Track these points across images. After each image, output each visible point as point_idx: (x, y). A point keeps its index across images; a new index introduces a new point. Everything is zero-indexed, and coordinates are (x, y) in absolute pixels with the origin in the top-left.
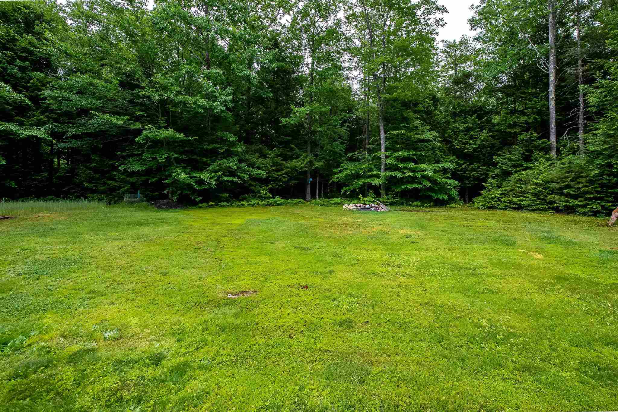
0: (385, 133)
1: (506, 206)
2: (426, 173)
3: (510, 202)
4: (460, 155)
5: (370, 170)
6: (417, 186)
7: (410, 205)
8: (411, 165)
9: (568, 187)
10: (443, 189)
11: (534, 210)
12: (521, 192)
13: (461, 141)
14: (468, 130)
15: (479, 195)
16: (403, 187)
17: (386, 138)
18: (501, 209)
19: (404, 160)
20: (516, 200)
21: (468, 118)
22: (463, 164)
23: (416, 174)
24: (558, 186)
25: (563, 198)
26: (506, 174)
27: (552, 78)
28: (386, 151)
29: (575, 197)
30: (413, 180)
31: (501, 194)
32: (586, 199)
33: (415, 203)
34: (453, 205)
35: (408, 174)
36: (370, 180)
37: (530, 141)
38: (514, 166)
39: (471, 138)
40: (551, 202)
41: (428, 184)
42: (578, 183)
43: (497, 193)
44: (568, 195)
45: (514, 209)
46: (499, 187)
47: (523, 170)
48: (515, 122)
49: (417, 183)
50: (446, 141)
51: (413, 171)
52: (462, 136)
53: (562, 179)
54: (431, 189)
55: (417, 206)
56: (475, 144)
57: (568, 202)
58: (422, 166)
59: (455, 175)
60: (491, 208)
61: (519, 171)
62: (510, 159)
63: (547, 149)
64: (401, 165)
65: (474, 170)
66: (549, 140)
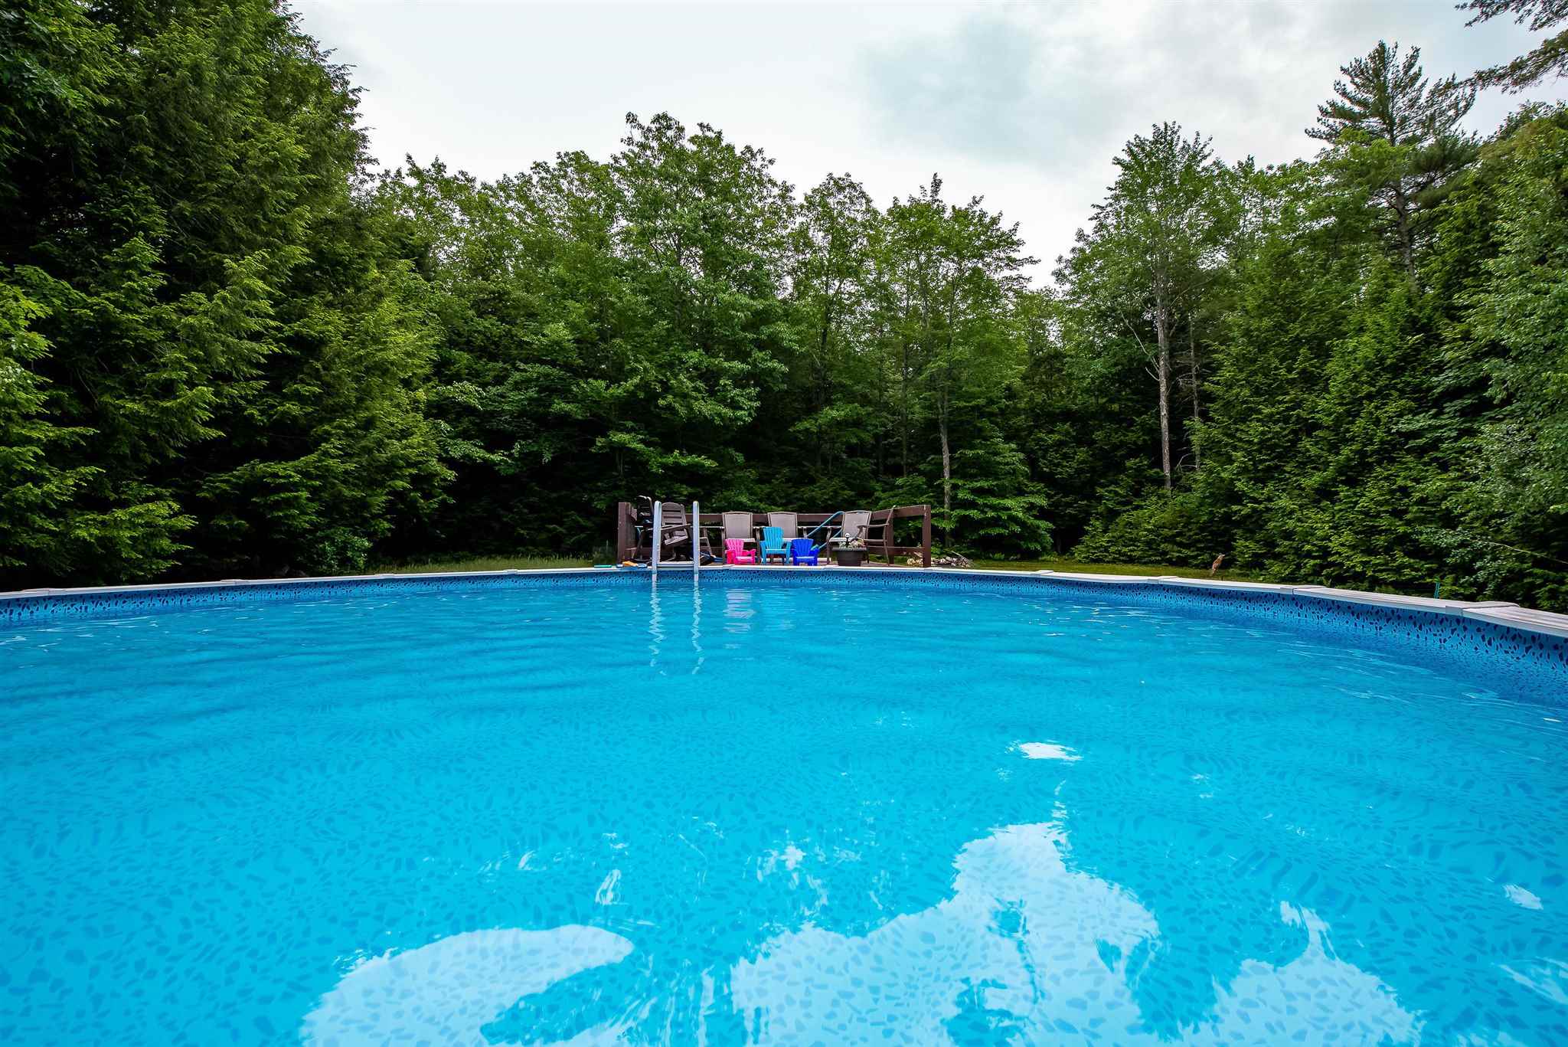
0: (952, 450)
1: (1114, 558)
2: (1012, 513)
3: (1119, 553)
4: (1049, 480)
6: (1002, 531)
7: (990, 558)
8: (995, 501)
9: (1180, 534)
10: (1032, 533)
11: (1145, 563)
12: (1131, 539)
13: (1050, 461)
14: (1060, 444)
15: (1080, 543)
16: (982, 532)
17: (951, 458)
18: (1108, 562)
19: (980, 492)
20: (1126, 549)
21: (1059, 426)
22: (1055, 495)
23: (1000, 514)
24: (1170, 533)
25: (1176, 548)
26: (1112, 515)
27: (1163, 389)
28: (951, 478)
29: (1187, 546)
30: (995, 522)
31: (1108, 542)
32: (1198, 549)
33: (997, 556)
34: (1045, 557)
35: (991, 514)
37: (1139, 470)
38: (1123, 504)
39: (1065, 456)
40: (1165, 553)
41: (1018, 529)
42: (1190, 530)
43: (1103, 540)
44: (1180, 545)
45: (1125, 562)
46: (1105, 531)
47: (1134, 509)
48: (1121, 441)
49: (1001, 526)
50: (1031, 461)
51: (993, 508)
52: (1051, 455)
53: (1173, 526)
54: (1019, 536)
55: (1000, 560)
56: (1070, 467)
57: (1180, 552)
58: (1009, 502)
59: (1043, 514)
60: (1097, 561)
61: (1128, 511)
62: (1116, 494)
63: (1160, 482)
64: (980, 501)
65: (1069, 505)
66: (1162, 470)
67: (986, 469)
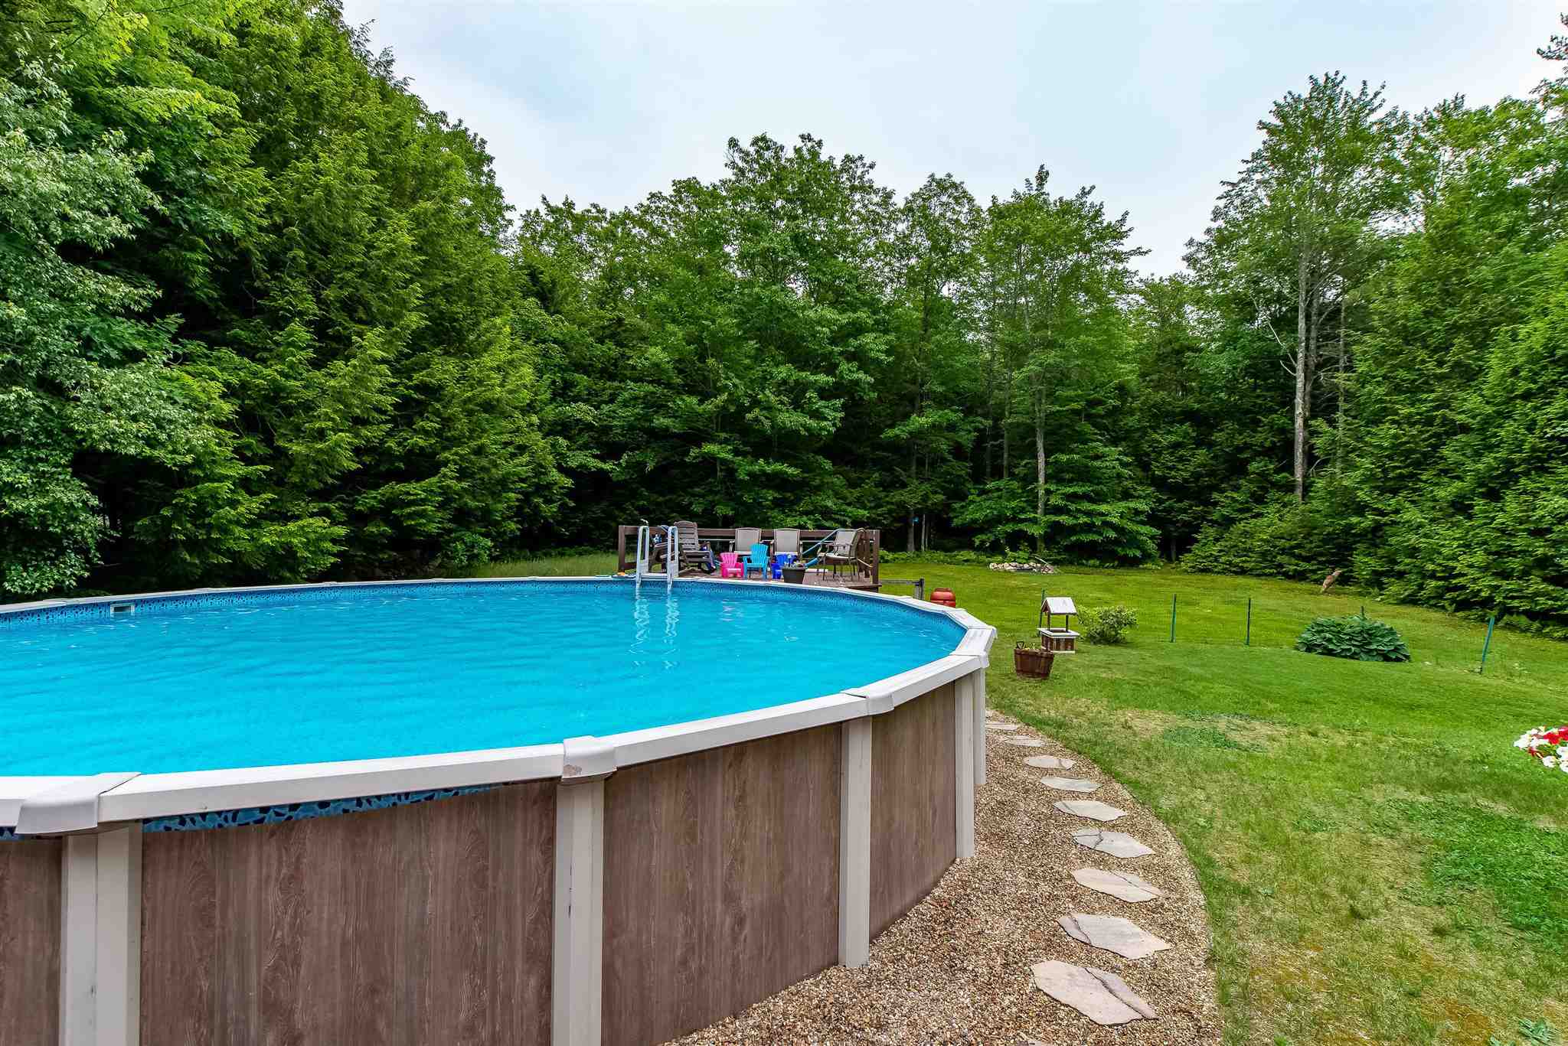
0: (1047, 456)
1: (1226, 569)
2: (1108, 519)
3: (1230, 563)
4: (1160, 483)
5: (1023, 510)
6: (1096, 537)
7: (1083, 564)
8: (1087, 506)
9: (1298, 546)
10: (1133, 541)
11: (1258, 576)
12: (1245, 550)
13: (1163, 464)
14: (1176, 446)
15: (1189, 551)
16: (1073, 538)
17: (1047, 463)
18: (1219, 573)
19: (1073, 497)
20: (1238, 560)
21: (1176, 427)
22: (1167, 500)
23: (1094, 520)
24: (1287, 545)
25: (1294, 561)
26: (1227, 522)
27: (1300, 385)
28: (1046, 482)
29: (1307, 559)
30: (1089, 528)
31: (1220, 551)
32: (1320, 563)
33: (1091, 562)
34: (1149, 565)
35: (1083, 519)
36: (1023, 526)
37: (1263, 476)
38: (1241, 511)
39: (1181, 459)
40: (1281, 566)
41: (1112, 534)
42: (1311, 542)
43: (1215, 549)
44: (1300, 557)
45: (1236, 573)
46: (1217, 540)
47: (1253, 517)
48: (1245, 443)
49: (1095, 532)
50: (1143, 463)
51: (1089, 514)
52: (1167, 458)
53: (1291, 537)
54: (1116, 542)
55: (1094, 566)
56: (1185, 470)
57: (1297, 565)
58: (1103, 508)
59: (1152, 519)
60: (1205, 570)
61: (1246, 519)
62: (1234, 500)
63: (1290, 488)
64: (1072, 507)
65: (1185, 511)
66: (1293, 474)
67: (1084, 474)
